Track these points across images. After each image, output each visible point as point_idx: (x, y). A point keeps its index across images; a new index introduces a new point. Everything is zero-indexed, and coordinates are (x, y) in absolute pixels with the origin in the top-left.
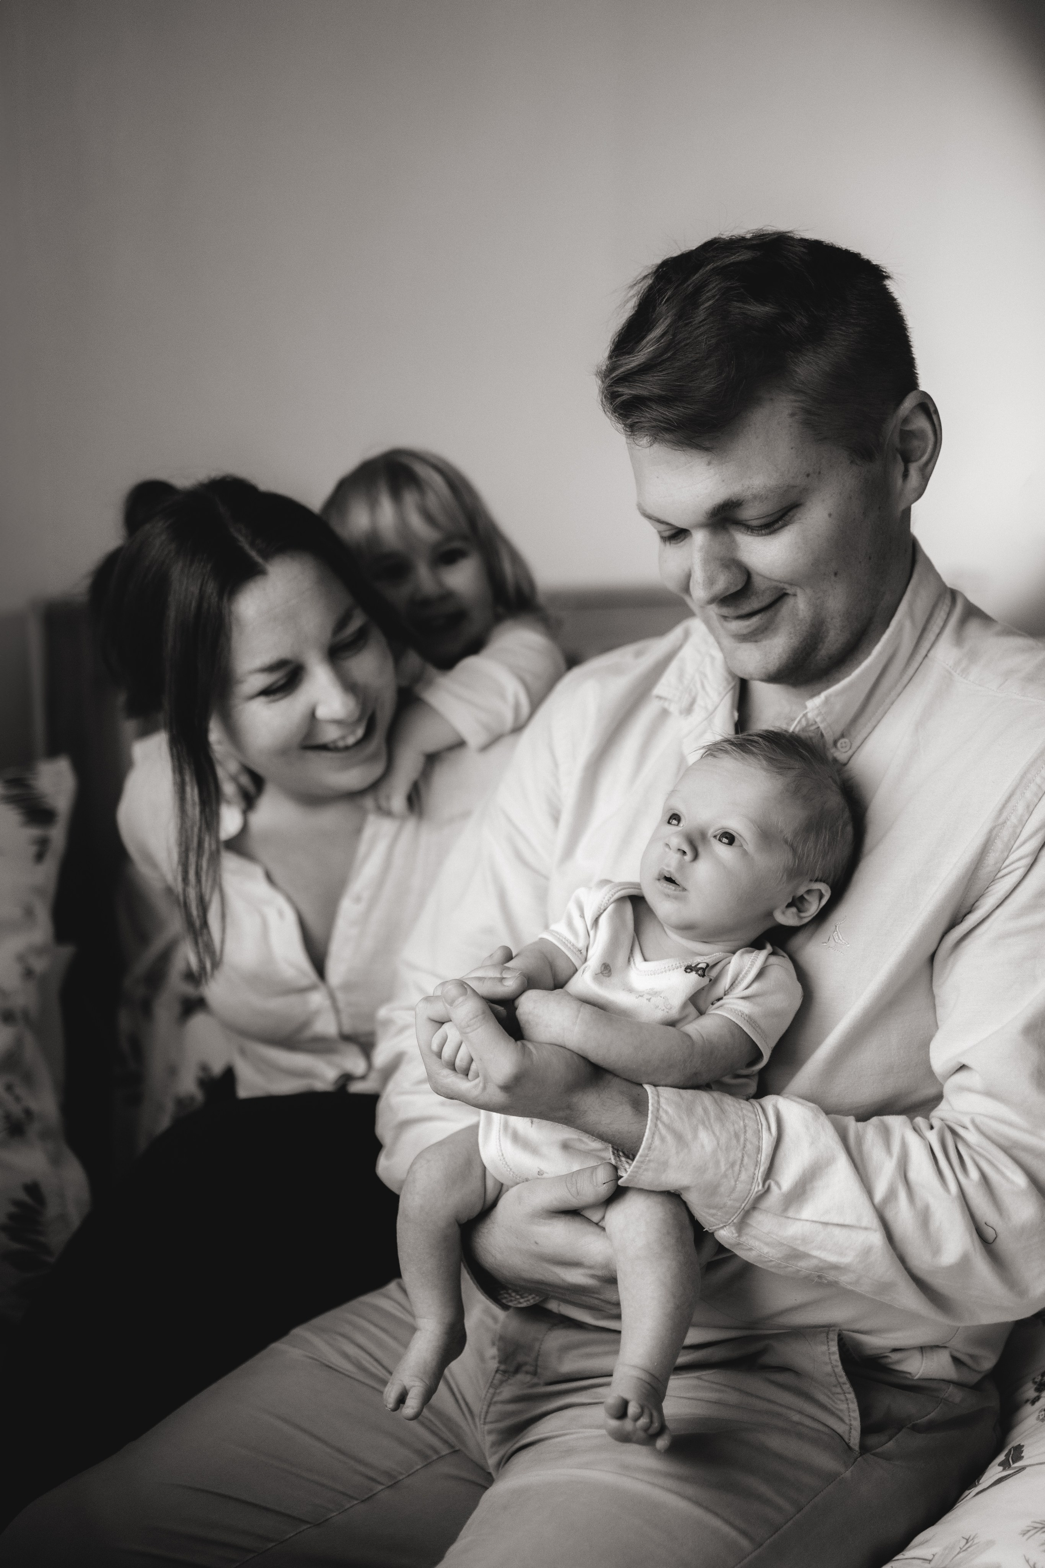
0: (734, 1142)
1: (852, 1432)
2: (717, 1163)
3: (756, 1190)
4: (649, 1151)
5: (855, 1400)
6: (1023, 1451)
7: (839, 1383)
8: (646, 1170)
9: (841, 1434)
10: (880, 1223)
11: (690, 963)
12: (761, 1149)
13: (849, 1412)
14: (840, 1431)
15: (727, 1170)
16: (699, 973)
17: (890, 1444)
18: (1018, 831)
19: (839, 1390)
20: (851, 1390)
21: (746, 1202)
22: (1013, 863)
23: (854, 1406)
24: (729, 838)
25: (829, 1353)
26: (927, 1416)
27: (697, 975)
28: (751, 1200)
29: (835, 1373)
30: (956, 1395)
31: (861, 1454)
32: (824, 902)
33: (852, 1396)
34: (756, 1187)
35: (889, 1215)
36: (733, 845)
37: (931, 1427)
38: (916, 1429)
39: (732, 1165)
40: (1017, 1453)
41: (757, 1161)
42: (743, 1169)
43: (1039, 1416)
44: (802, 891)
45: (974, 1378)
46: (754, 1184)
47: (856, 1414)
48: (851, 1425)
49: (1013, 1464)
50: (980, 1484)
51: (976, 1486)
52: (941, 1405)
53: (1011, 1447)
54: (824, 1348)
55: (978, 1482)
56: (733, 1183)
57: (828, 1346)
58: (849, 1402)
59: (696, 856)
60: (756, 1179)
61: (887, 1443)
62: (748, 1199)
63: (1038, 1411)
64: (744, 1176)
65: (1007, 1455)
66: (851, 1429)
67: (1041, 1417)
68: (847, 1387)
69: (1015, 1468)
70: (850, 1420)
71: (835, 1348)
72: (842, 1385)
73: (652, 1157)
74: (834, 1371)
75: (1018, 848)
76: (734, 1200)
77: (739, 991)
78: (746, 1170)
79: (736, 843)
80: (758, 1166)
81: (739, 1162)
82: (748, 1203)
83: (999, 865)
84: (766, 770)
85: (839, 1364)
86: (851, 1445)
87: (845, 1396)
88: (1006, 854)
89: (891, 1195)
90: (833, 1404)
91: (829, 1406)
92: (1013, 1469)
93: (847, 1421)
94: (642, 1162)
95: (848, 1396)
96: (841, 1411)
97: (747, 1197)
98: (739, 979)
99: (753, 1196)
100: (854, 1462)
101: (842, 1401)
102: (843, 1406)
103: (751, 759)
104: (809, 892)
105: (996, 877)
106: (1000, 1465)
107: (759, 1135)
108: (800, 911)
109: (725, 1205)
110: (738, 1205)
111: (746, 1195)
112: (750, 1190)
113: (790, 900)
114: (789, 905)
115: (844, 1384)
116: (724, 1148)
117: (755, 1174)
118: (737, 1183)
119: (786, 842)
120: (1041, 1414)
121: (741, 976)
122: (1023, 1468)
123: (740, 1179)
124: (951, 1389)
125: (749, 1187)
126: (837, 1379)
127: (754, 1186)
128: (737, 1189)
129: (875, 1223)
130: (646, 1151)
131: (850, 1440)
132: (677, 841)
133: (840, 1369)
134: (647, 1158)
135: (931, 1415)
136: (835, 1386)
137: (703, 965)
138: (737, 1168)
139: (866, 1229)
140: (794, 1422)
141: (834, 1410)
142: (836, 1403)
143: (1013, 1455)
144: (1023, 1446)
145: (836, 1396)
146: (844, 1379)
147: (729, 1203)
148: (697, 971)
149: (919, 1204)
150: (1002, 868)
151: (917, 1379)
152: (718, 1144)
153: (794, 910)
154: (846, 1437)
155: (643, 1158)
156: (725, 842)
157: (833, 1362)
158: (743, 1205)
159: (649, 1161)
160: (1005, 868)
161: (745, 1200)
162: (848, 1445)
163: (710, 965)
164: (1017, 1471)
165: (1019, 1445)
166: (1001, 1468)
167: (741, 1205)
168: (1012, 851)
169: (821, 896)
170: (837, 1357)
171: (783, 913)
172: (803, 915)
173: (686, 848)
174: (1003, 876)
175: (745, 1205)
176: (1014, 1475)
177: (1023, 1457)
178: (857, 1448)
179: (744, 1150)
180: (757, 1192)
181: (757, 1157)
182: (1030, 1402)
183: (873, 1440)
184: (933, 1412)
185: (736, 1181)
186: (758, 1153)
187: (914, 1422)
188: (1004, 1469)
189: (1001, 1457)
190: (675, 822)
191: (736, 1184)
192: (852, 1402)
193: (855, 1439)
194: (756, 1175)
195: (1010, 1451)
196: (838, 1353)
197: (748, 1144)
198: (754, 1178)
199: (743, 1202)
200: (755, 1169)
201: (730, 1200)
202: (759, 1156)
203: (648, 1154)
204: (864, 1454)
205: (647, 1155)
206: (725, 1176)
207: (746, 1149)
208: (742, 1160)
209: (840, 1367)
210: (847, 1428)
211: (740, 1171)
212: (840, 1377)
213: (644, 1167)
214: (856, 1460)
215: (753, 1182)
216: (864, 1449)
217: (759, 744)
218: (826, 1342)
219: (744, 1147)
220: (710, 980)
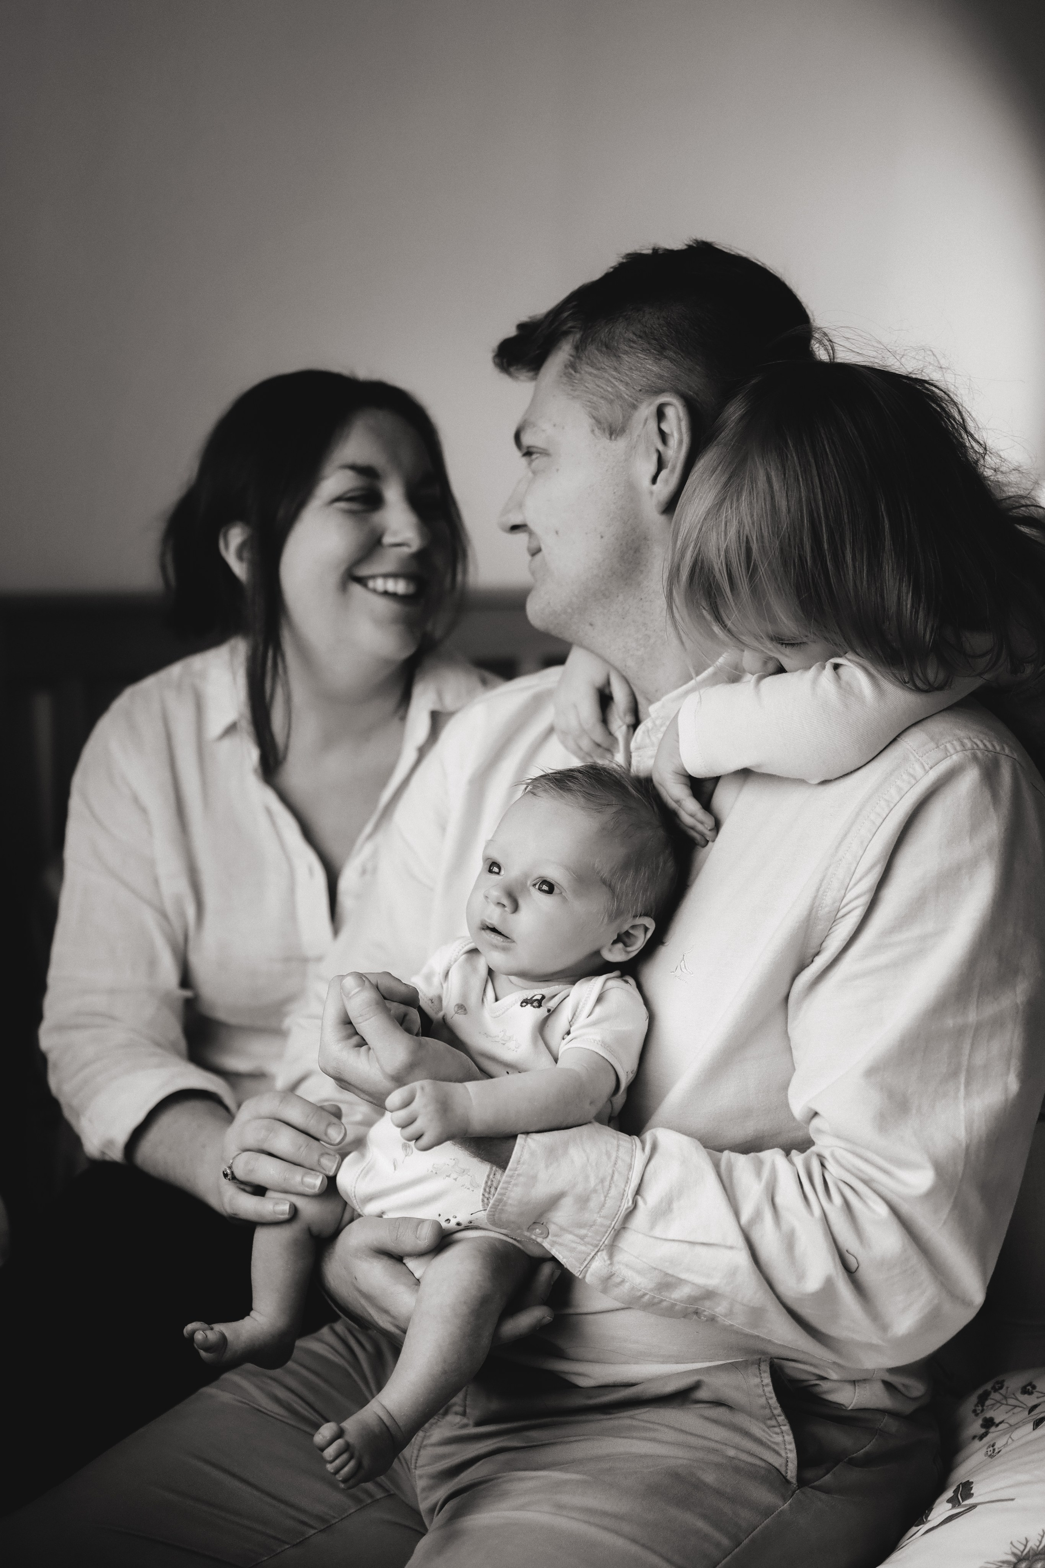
0: (605, 1158)
1: (789, 1465)
2: (587, 1178)
3: (626, 1206)
4: (518, 1164)
5: (790, 1432)
6: (972, 1487)
7: (774, 1415)
8: (516, 1185)
9: (778, 1467)
10: (746, 1243)
11: (525, 997)
12: (632, 1166)
13: (785, 1445)
14: (777, 1465)
15: (596, 1185)
16: (534, 1005)
17: (828, 1477)
18: (853, 869)
19: (773, 1422)
20: (786, 1422)
21: (616, 1220)
22: (851, 901)
23: (789, 1438)
24: (547, 886)
25: (763, 1385)
26: (862, 1449)
27: (532, 1007)
28: (620, 1217)
29: (770, 1406)
30: (891, 1425)
31: (799, 1487)
32: (649, 934)
33: (786, 1428)
34: (626, 1204)
35: (756, 1237)
36: (554, 893)
37: (868, 1461)
38: (853, 1463)
39: (602, 1181)
40: (966, 1489)
41: (628, 1178)
42: (613, 1185)
43: (987, 1451)
44: (626, 927)
45: (908, 1408)
46: (624, 1201)
47: (792, 1446)
48: (787, 1458)
49: (963, 1502)
50: (929, 1521)
51: (923, 1523)
52: (876, 1436)
53: (959, 1483)
54: (757, 1380)
55: (926, 1518)
56: (603, 1199)
57: (761, 1377)
58: (785, 1434)
59: (516, 908)
60: (626, 1195)
61: (824, 1476)
62: (617, 1216)
63: (986, 1447)
64: (613, 1192)
65: (956, 1492)
66: (787, 1461)
67: (989, 1453)
68: (782, 1419)
69: (966, 1505)
70: (786, 1453)
71: (767, 1380)
72: (777, 1417)
73: (520, 1172)
74: (769, 1403)
75: (855, 884)
76: (604, 1217)
77: (582, 1020)
78: (616, 1186)
79: (556, 890)
80: (629, 1184)
81: (609, 1178)
82: (619, 1220)
83: (837, 904)
84: (583, 808)
85: (773, 1395)
86: (788, 1478)
87: (781, 1428)
88: (843, 892)
89: (757, 1216)
90: (769, 1438)
91: (764, 1440)
92: (964, 1507)
93: (784, 1454)
94: (511, 1177)
95: (783, 1428)
96: (777, 1444)
97: (617, 1214)
98: (580, 1007)
99: (622, 1213)
100: (792, 1495)
101: (777, 1434)
102: (779, 1439)
103: (568, 796)
104: (633, 927)
105: (838, 916)
106: (949, 1501)
107: (632, 1154)
108: (626, 945)
109: (594, 1223)
110: (608, 1223)
111: (616, 1212)
112: (620, 1207)
113: (615, 937)
114: (615, 942)
115: (779, 1416)
116: (594, 1164)
117: (625, 1191)
118: (607, 1198)
119: (604, 882)
120: (989, 1450)
121: (581, 1004)
122: (973, 1506)
123: (609, 1195)
124: (886, 1419)
125: (618, 1203)
126: (771, 1411)
127: (623, 1204)
128: (606, 1206)
129: (740, 1242)
130: (515, 1165)
131: (787, 1473)
132: (496, 894)
133: (774, 1401)
134: (516, 1172)
135: (867, 1448)
136: (770, 1419)
137: (539, 997)
138: (607, 1183)
139: (731, 1248)
140: (730, 1457)
141: (770, 1444)
142: (771, 1437)
143: (961, 1491)
144: (972, 1483)
145: (771, 1429)
146: (778, 1411)
147: (599, 1220)
148: (532, 1004)
149: (785, 1227)
150: (840, 908)
151: (851, 1410)
152: (588, 1160)
153: (620, 945)
154: (783, 1470)
155: (512, 1172)
156: (545, 889)
157: (766, 1394)
158: (614, 1223)
159: (519, 1175)
160: (844, 907)
161: (615, 1218)
162: (785, 1477)
163: (547, 997)
164: (968, 1509)
165: (968, 1481)
166: (950, 1505)
167: (611, 1224)
168: (848, 889)
169: (646, 929)
170: (770, 1388)
171: (610, 950)
172: (629, 949)
173: (505, 901)
174: (843, 916)
175: (615, 1223)
176: (965, 1513)
177: (973, 1494)
178: (794, 1481)
179: (615, 1167)
180: (626, 1209)
181: (628, 1174)
182: (977, 1438)
183: (809, 1474)
184: (868, 1444)
185: (605, 1197)
186: (630, 1171)
187: (850, 1457)
188: (953, 1507)
189: (949, 1494)
190: (496, 869)
191: (605, 1200)
192: (788, 1435)
193: (791, 1472)
194: (627, 1192)
195: (958, 1487)
196: (771, 1384)
197: (620, 1162)
198: (623, 1195)
199: (613, 1221)
200: (626, 1186)
201: (600, 1217)
202: (631, 1173)
203: (516, 1168)
204: (802, 1487)
205: (516, 1170)
206: (595, 1191)
207: (617, 1166)
208: (612, 1177)
209: (775, 1399)
210: (784, 1461)
211: (610, 1187)
212: (775, 1408)
213: (513, 1182)
214: (794, 1492)
215: (622, 1199)
216: (802, 1481)
217: (578, 779)
218: (758, 1375)
219: (615, 1164)
220: (549, 1011)
